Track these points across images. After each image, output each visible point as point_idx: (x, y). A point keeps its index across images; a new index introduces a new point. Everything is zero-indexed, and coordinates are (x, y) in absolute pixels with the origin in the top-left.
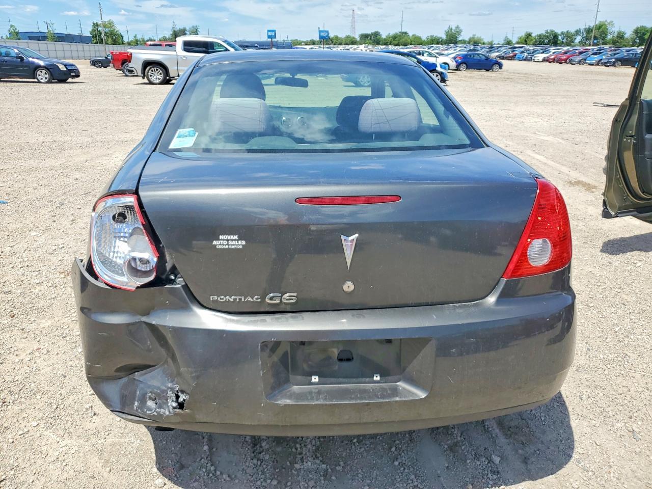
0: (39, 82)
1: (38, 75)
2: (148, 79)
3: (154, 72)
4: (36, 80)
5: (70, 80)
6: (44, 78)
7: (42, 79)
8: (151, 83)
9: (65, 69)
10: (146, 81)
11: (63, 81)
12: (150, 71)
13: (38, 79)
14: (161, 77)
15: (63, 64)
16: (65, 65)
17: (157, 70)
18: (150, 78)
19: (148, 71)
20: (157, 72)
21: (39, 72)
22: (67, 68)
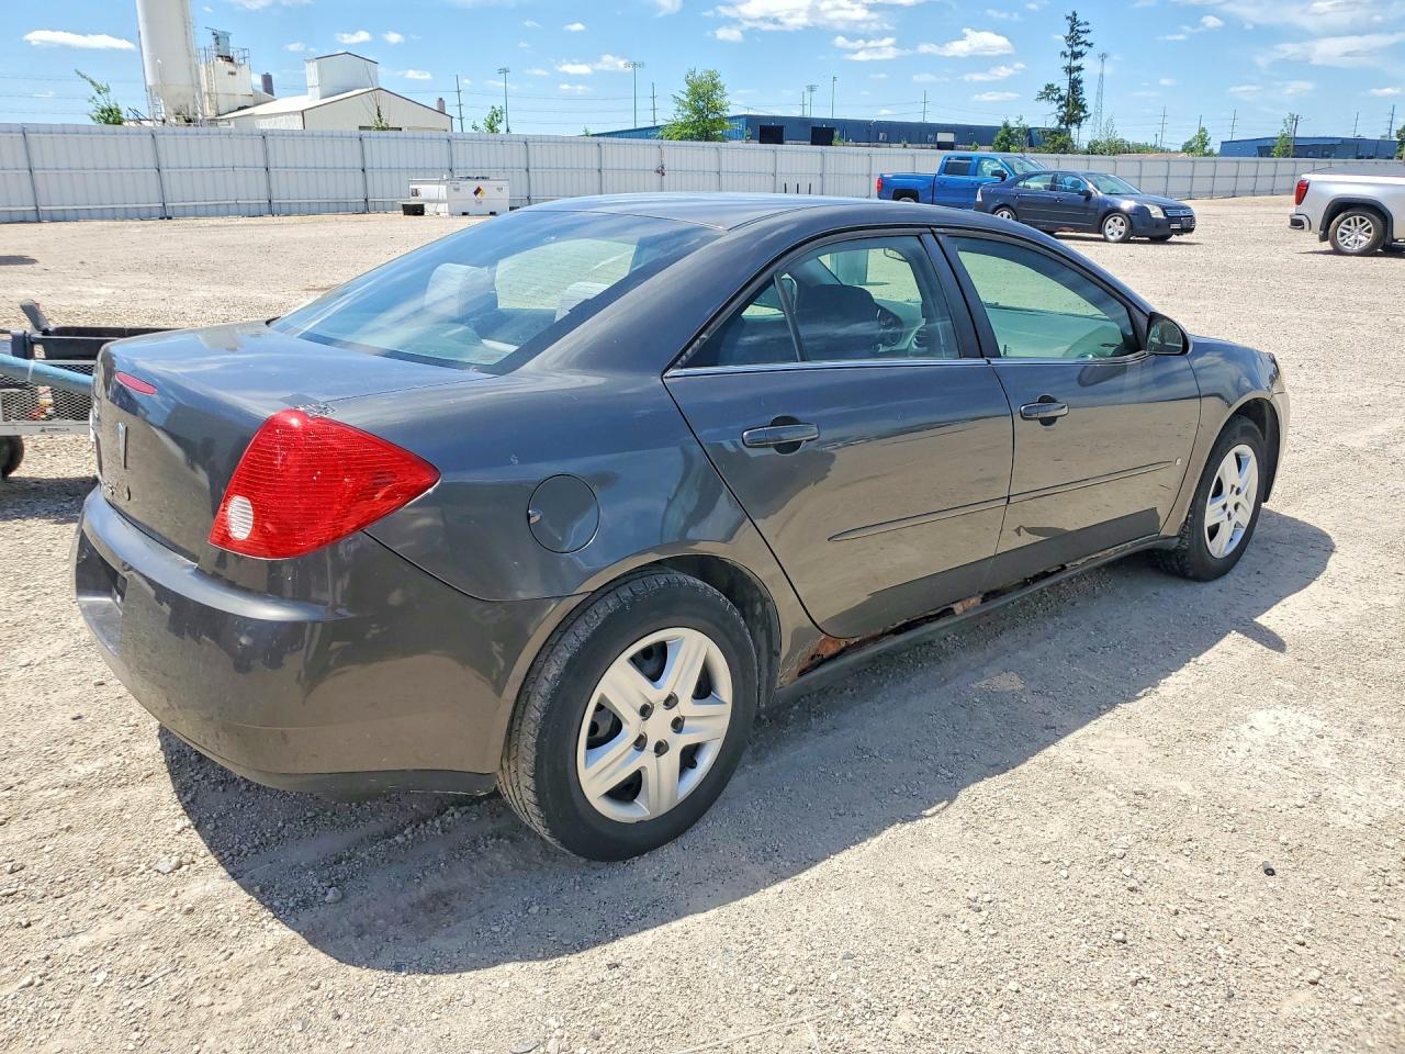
0: (1105, 240)
1: (1107, 226)
2: (1334, 243)
3: (1352, 227)
4: (1102, 236)
5: (1174, 238)
6: (1116, 233)
7: (1112, 234)
8: (1338, 251)
9: (1162, 216)
10: (1327, 246)
11: (1161, 239)
12: (1343, 224)
13: (1105, 235)
14: (1365, 240)
15: (1160, 206)
16: (1164, 209)
17: (1362, 221)
18: (1339, 239)
19: (1339, 223)
20: (1360, 226)
21: (1110, 222)
22: (1165, 214)
